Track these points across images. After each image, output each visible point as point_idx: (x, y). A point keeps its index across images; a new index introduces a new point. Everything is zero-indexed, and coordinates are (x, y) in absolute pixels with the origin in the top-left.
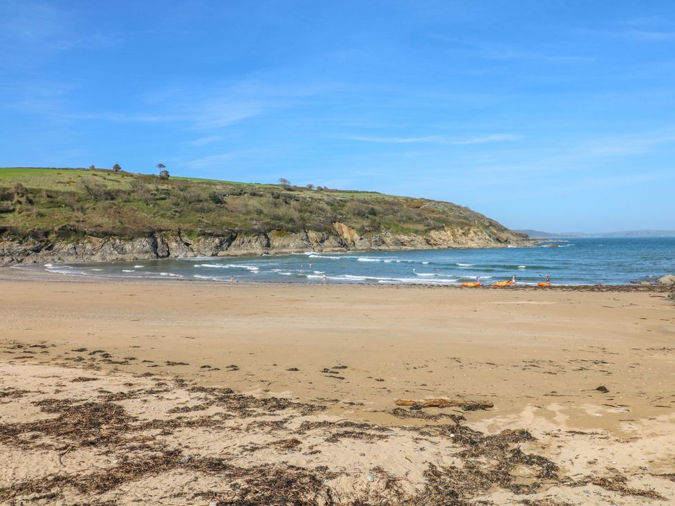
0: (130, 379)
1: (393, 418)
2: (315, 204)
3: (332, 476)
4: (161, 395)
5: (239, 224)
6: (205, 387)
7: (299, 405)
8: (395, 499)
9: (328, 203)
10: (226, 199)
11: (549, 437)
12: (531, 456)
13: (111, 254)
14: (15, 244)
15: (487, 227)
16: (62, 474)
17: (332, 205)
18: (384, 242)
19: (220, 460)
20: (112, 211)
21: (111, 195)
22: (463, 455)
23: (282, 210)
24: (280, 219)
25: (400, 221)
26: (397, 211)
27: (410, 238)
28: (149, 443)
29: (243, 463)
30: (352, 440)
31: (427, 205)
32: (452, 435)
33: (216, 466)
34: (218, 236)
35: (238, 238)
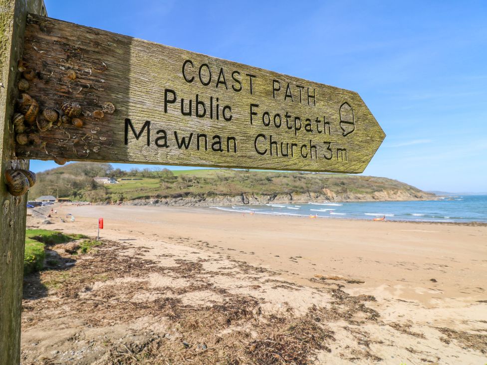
0: (211, 254)
1: (309, 282)
2: (313, 180)
3: (264, 303)
4: (218, 261)
5: (278, 190)
6: (236, 260)
7: (270, 272)
8: (290, 317)
9: (320, 180)
10: (272, 179)
11: (385, 301)
12: (368, 309)
13: (226, 202)
14: (193, 198)
15: (409, 190)
16: (170, 286)
17: (322, 180)
18: (349, 198)
19: (225, 290)
20: (227, 185)
21: (226, 179)
22: (333, 303)
23: (298, 184)
24: (296, 187)
25: (357, 188)
26: (356, 183)
27: (363, 196)
28: (204, 279)
29: (233, 292)
30: (283, 289)
31: (373, 179)
32: (333, 293)
33: (223, 291)
34: (269, 195)
35: (278, 196)
